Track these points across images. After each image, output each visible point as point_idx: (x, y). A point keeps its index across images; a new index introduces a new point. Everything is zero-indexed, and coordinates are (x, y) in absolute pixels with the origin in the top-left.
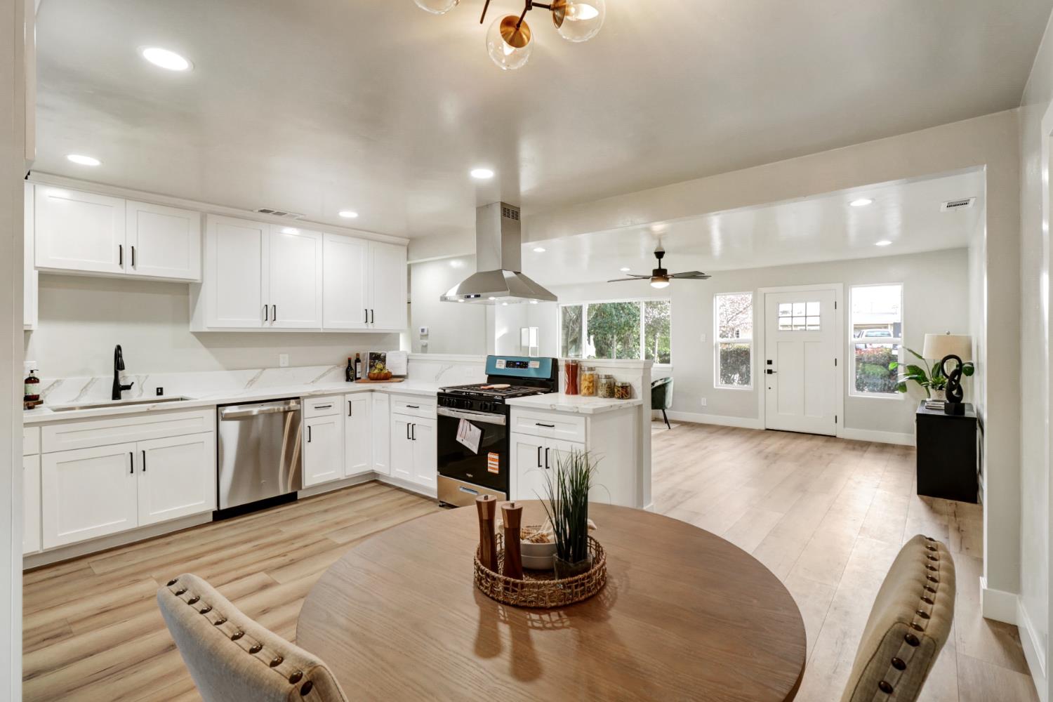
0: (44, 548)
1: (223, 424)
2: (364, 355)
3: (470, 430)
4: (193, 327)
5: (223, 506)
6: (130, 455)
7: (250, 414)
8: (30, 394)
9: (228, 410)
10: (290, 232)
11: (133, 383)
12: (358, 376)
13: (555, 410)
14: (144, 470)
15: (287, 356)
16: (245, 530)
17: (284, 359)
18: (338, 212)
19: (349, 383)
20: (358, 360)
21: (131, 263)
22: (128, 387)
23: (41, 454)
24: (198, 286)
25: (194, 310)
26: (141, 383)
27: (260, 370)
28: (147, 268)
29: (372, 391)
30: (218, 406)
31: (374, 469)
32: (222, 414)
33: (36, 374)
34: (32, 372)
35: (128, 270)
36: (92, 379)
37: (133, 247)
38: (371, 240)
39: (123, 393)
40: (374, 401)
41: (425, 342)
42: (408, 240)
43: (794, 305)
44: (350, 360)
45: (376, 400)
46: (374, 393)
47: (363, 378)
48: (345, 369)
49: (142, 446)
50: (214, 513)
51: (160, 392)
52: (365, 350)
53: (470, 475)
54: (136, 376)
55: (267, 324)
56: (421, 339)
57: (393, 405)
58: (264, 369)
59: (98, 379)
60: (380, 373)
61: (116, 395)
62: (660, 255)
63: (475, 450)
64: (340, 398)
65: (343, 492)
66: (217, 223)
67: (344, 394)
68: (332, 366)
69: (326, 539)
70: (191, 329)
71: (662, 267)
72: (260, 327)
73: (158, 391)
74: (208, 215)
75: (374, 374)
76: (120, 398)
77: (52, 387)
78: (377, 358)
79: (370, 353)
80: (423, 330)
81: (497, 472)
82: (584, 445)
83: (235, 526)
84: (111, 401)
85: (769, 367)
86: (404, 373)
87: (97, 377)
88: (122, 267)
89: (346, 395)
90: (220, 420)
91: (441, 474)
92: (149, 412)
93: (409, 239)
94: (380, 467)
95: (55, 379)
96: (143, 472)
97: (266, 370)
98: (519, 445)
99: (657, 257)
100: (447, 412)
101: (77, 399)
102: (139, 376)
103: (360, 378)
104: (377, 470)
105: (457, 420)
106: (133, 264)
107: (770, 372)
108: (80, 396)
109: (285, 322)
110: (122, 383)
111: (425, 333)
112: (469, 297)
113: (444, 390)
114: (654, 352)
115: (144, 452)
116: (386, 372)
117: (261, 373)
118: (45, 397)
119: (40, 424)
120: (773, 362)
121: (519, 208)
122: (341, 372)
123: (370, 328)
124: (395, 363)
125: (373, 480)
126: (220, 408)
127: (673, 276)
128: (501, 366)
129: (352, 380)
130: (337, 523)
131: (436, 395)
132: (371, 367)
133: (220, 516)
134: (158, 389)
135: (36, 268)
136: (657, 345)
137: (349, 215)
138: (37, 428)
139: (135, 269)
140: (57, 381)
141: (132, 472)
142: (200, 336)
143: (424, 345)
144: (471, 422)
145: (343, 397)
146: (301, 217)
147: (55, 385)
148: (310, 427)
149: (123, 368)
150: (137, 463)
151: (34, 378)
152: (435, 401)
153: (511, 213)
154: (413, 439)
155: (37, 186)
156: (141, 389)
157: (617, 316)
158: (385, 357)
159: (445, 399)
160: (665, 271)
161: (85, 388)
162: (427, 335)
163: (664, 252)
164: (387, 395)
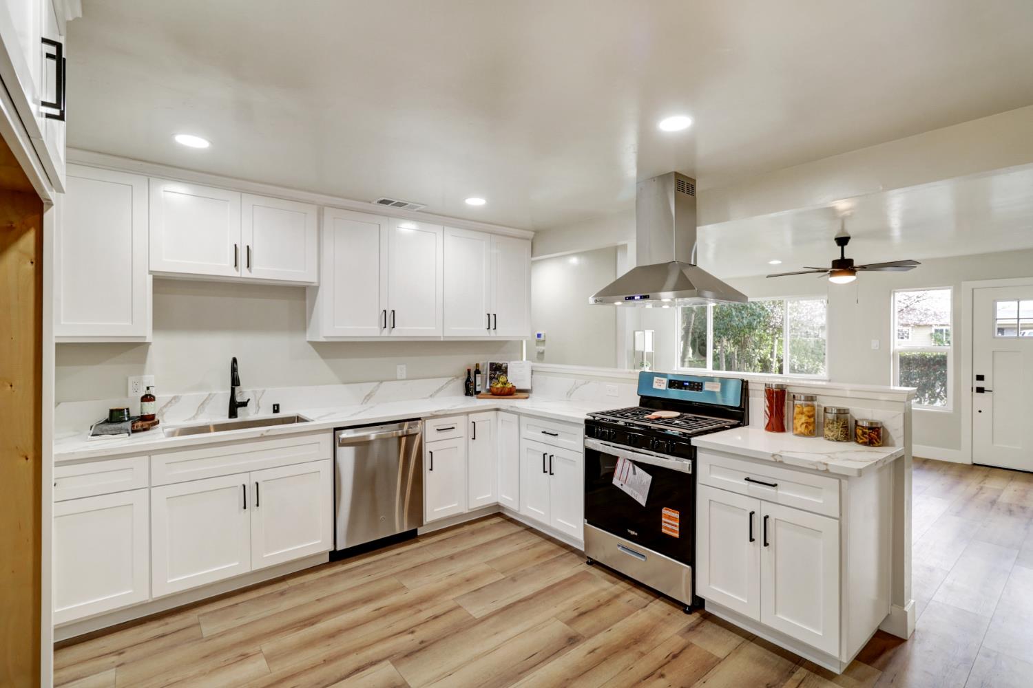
0: (154, 597)
1: (340, 450)
2: (483, 365)
3: (635, 473)
4: (311, 336)
5: (341, 546)
6: (243, 487)
7: (367, 439)
8: (146, 414)
9: (345, 435)
10: (407, 228)
11: (249, 400)
12: (477, 390)
13: (781, 462)
14: (258, 505)
15: (404, 366)
16: (364, 579)
17: (402, 371)
18: (464, 200)
19: (469, 397)
20: (477, 372)
21: (247, 265)
22: (244, 404)
23: (150, 488)
24: (315, 289)
25: (310, 318)
26: (257, 398)
27: (378, 383)
28: (263, 270)
29: (497, 410)
30: (336, 429)
31: (499, 501)
32: (339, 438)
33: (152, 392)
34: (148, 388)
35: (243, 273)
36: (210, 395)
37: (248, 247)
38: (494, 234)
39: (240, 410)
40: (500, 422)
41: (541, 348)
42: (533, 233)
43: (1021, 303)
44: (469, 371)
45: (502, 420)
46: (499, 412)
47: (483, 392)
48: (465, 381)
49: (257, 477)
50: (331, 553)
51: (276, 409)
52: (485, 360)
53: (633, 533)
54: (253, 391)
55: (386, 332)
56: (537, 345)
57: (523, 429)
58: (381, 382)
59: (215, 394)
60: (503, 387)
61: (233, 414)
62: (842, 241)
63: (642, 500)
64: (463, 418)
65: (467, 528)
66: (335, 218)
67: (468, 413)
68: (450, 379)
69: (459, 607)
70: (308, 339)
71: (846, 257)
72: (378, 335)
73: (274, 408)
74: (326, 208)
75: (497, 388)
76: (236, 417)
77: (169, 405)
78: (498, 370)
79: (491, 364)
80: (539, 336)
81: (677, 535)
82: (837, 521)
83: (354, 572)
84: (226, 420)
85: (980, 384)
86: (528, 387)
87: (215, 392)
88: (237, 270)
89: (470, 415)
90: (337, 444)
91: (588, 522)
92: (262, 438)
93: (534, 231)
94: (508, 501)
95: (173, 395)
96: (256, 507)
97: (384, 383)
98: (712, 503)
99: (839, 245)
100: (597, 444)
101: (194, 417)
102: (256, 391)
103: (479, 392)
104: (502, 503)
105: (616, 458)
106: (248, 266)
107: (980, 390)
108: (197, 414)
109: (404, 330)
110: (239, 399)
111: (542, 338)
112: (632, 298)
113: (594, 417)
114: (772, 357)
115: (257, 484)
116: (511, 386)
117: (378, 386)
118: (162, 415)
119: (149, 453)
120: (985, 378)
121: (695, 181)
122: (460, 384)
123: (492, 335)
124: (518, 375)
125: (497, 514)
126: (337, 432)
127: (864, 268)
128: (660, 385)
129: (471, 395)
130: (468, 580)
131: (583, 422)
132: (491, 379)
133: (337, 556)
134: (274, 406)
135: (151, 272)
136: (776, 348)
137: (476, 202)
138: (146, 458)
139: (250, 271)
140: (174, 398)
141: (245, 508)
142: (317, 346)
143: (541, 351)
144: (635, 463)
145: (466, 417)
146: (422, 207)
147: (173, 401)
148: (431, 452)
149: (239, 385)
150: (250, 497)
151: (150, 395)
152: (582, 430)
153: (685, 185)
154: (551, 474)
155: (151, 179)
156: (258, 406)
157: (737, 317)
158: (506, 368)
159: (593, 427)
160: (851, 261)
161: (202, 404)
162: (544, 341)
163: (849, 238)
164: (516, 416)
